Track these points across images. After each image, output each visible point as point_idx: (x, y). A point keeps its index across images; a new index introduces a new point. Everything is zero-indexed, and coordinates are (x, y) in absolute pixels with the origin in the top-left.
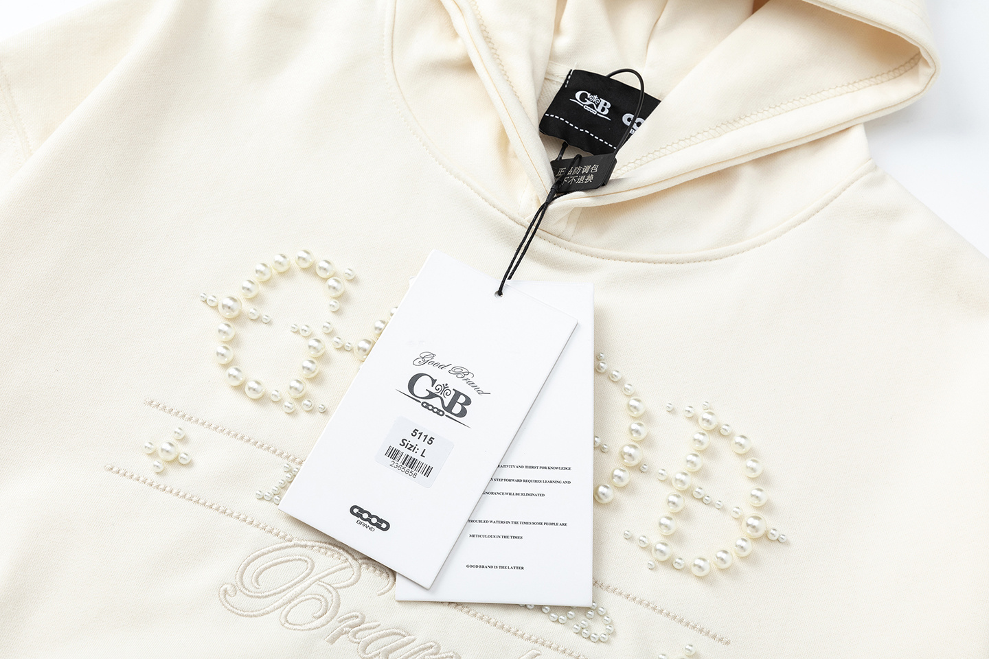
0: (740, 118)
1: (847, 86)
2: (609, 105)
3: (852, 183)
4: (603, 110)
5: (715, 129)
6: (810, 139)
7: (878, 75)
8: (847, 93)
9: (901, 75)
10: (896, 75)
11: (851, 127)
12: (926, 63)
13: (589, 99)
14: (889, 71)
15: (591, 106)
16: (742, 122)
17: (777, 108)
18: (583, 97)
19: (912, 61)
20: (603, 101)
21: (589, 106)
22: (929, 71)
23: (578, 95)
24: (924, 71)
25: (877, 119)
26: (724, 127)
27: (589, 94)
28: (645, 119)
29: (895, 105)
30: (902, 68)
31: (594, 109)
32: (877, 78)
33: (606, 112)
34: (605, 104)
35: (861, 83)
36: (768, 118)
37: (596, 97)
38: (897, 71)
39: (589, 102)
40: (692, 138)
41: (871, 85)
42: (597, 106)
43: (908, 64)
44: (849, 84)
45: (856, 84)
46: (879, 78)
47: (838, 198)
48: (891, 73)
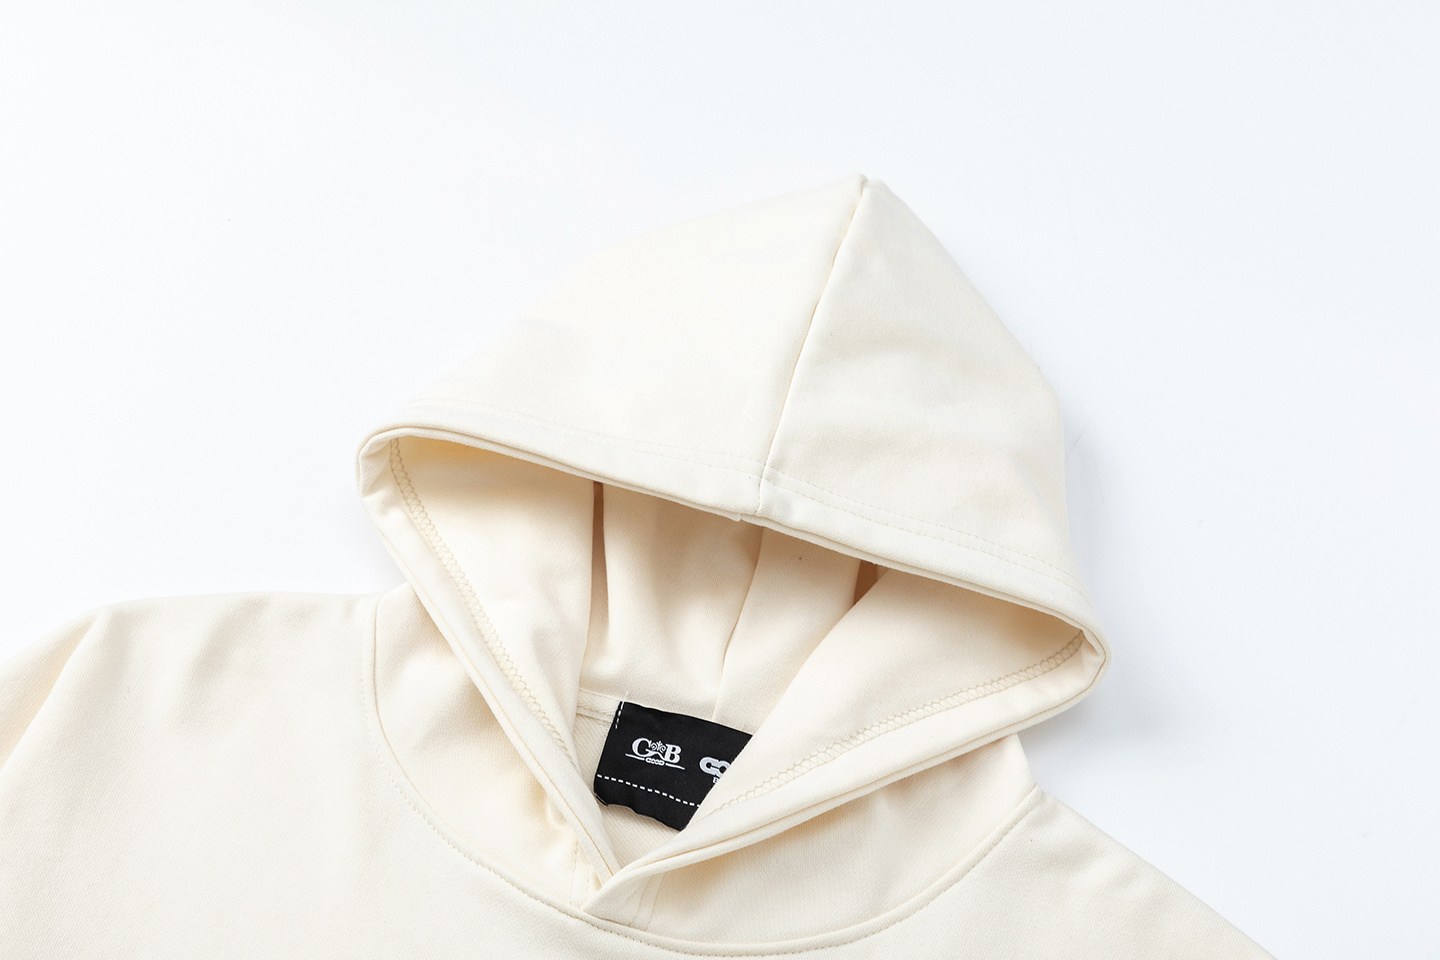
0: (858, 733)
1: (991, 684)
2: (678, 750)
3: (1016, 824)
4: (672, 757)
5: (825, 752)
6: (953, 755)
7: (1028, 668)
8: (992, 693)
9: (1058, 665)
10: (1053, 666)
11: (1003, 738)
12: (1091, 648)
13: (651, 749)
14: (1043, 661)
15: (656, 757)
16: (861, 737)
17: (905, 716)
18: (643, 748)
19: (1071, 646)
20: (670, 747)
21: (652, 757)
22: (1097, 660)
23: (636, 745)
24: (1090, 661)
25: (1034, 726)
26: (837, 747)
27: (650, 742)
28: (730, 760)
29: (1056, 707)
30: (1059, 656)
31: (660, 759)
32: (1028, 670)
33: (677, 759)
34: (674, 749)
35: (1008, 679)
36: (895, 729)
37: (660, 744)
38: (1052, 660)
39: (651, 753)
40: (796, 768)
41: (1021, 681)
42: (664, 755)
43: (1065, 651)
44: (993, 681)
45: (1002, 681)
46: (1030, 670)
47: (998, 846)
48: (1045, 663)
